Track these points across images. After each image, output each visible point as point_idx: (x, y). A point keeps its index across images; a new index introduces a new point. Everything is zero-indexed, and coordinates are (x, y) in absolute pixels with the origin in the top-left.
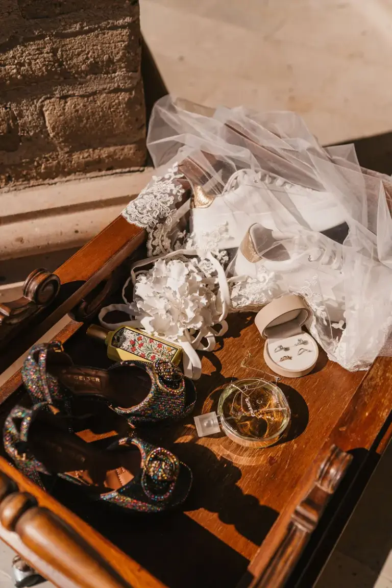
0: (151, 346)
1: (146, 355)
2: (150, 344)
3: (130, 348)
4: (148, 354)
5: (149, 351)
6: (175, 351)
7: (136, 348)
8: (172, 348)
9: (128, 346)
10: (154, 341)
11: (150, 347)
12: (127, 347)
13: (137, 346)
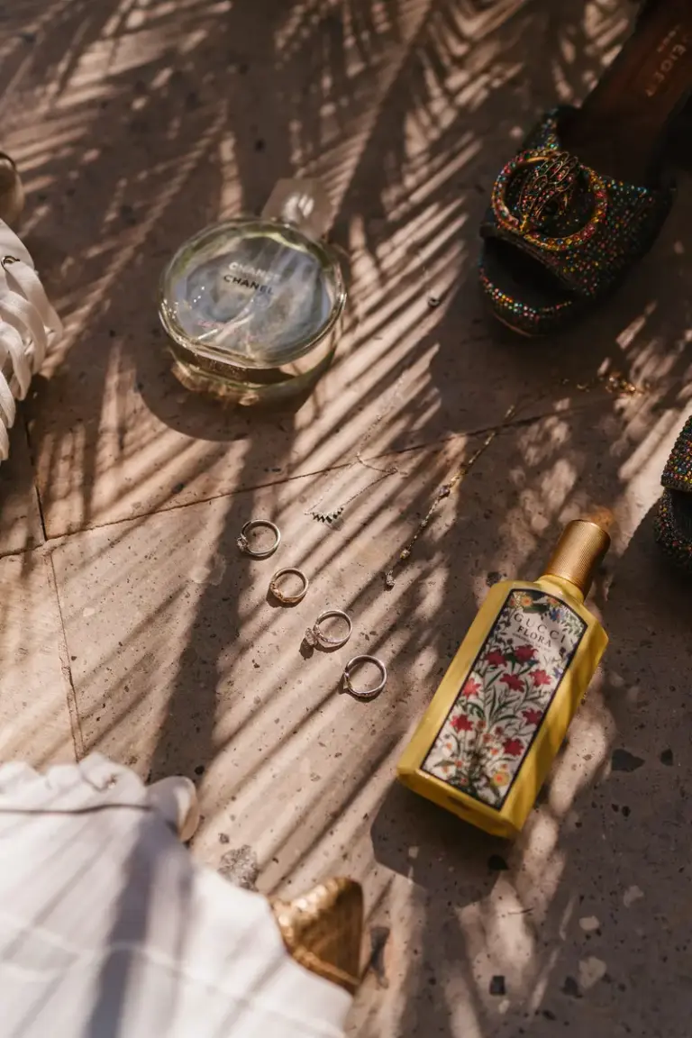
0: (513, 717)
1: (472, 699)
2: (519, 714)
3: (502, 646)
4: (475, 706)
5: (487, 710)
6: (492, 799)
7: (501, 667)
8: (503, 791)
9: (510, 641)
10: (533, 727)
11: (510, 712)
12: (505, 638)
13: (507, 669)
